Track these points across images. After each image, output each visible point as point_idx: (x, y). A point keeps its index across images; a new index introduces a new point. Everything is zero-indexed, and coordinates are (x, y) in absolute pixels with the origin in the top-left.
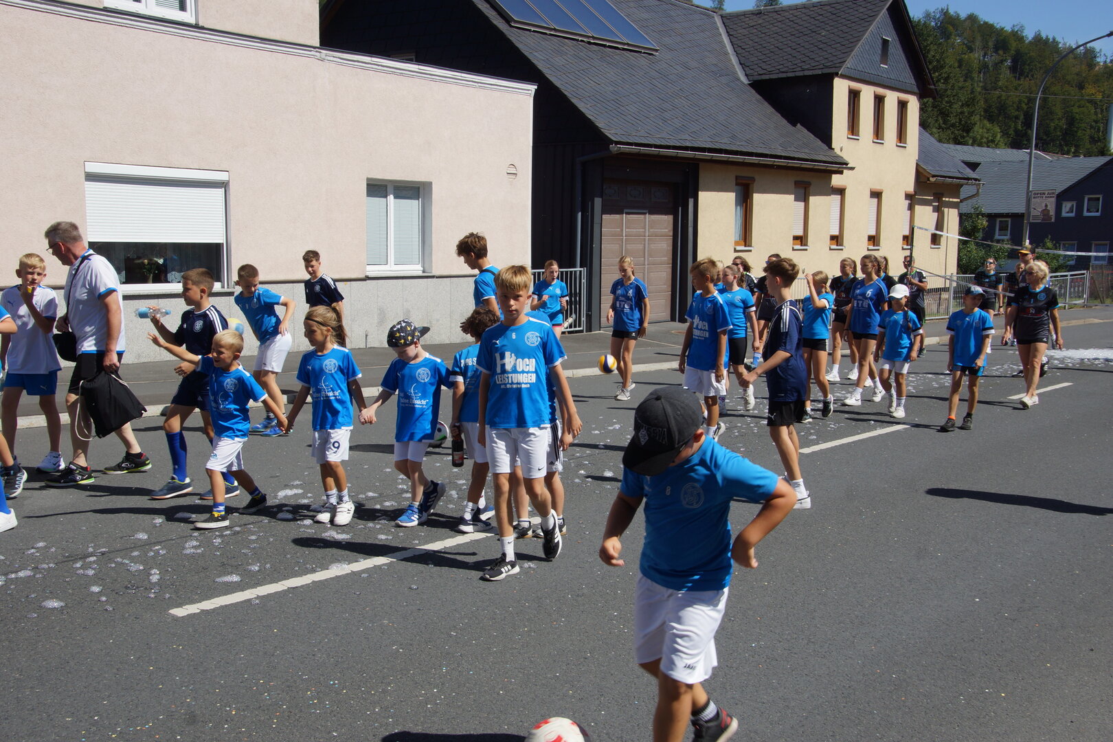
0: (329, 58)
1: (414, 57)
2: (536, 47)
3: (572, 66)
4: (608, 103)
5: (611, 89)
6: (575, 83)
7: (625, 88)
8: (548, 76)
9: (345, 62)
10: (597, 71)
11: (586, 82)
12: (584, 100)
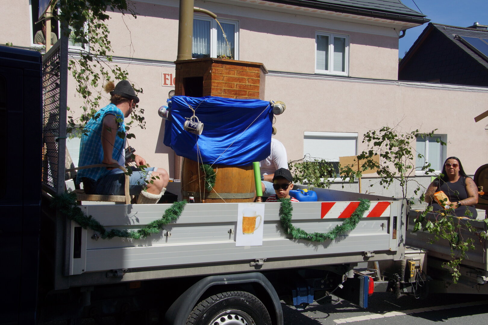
0: (402, 85)
1: (439, 81)
9: (409, 85)
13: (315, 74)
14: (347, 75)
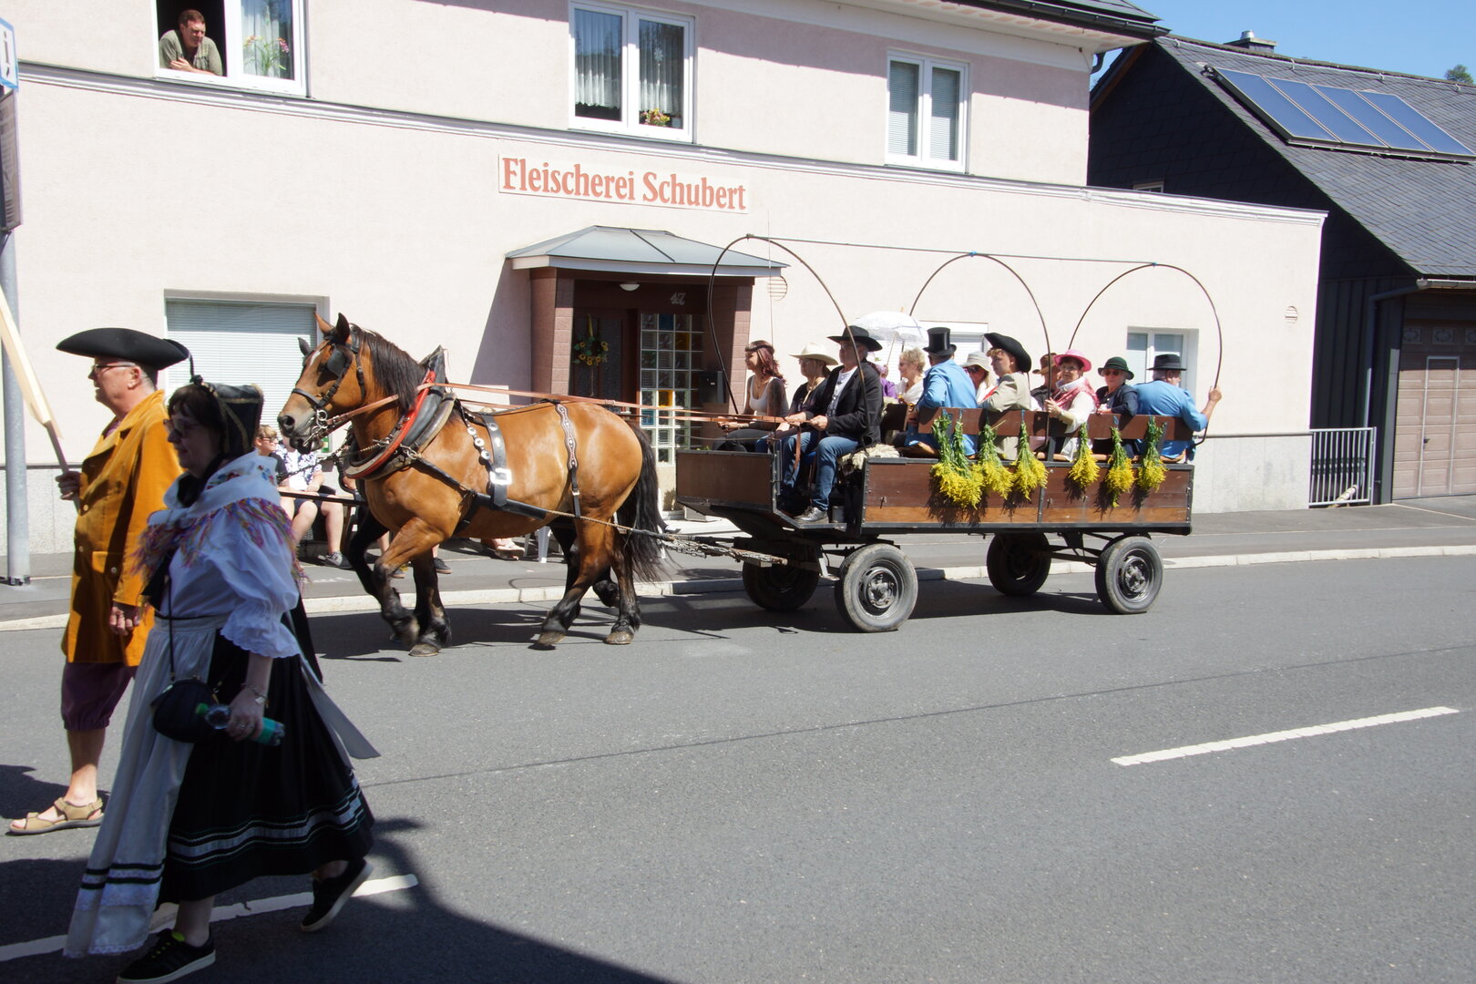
0: (1096, 198)
2: (1320, 167)
3: (1364, 185)
4: (1412, 228)
5: (1415, 210)
6: (1370, 207)
7: (1433, 208)
8: (1335, 200)
10: (1397, 190)
11: (1383, 205)
12: (1381, 226)
13: (886, 167)
14: (962, 170)
